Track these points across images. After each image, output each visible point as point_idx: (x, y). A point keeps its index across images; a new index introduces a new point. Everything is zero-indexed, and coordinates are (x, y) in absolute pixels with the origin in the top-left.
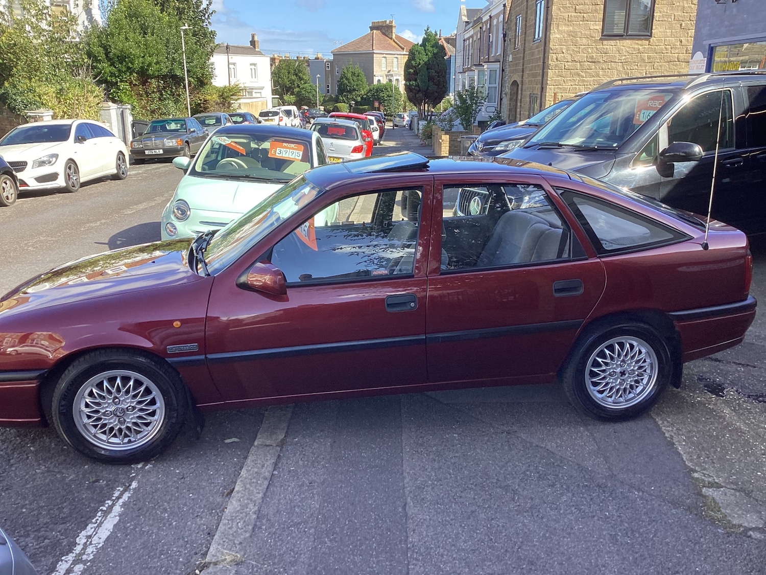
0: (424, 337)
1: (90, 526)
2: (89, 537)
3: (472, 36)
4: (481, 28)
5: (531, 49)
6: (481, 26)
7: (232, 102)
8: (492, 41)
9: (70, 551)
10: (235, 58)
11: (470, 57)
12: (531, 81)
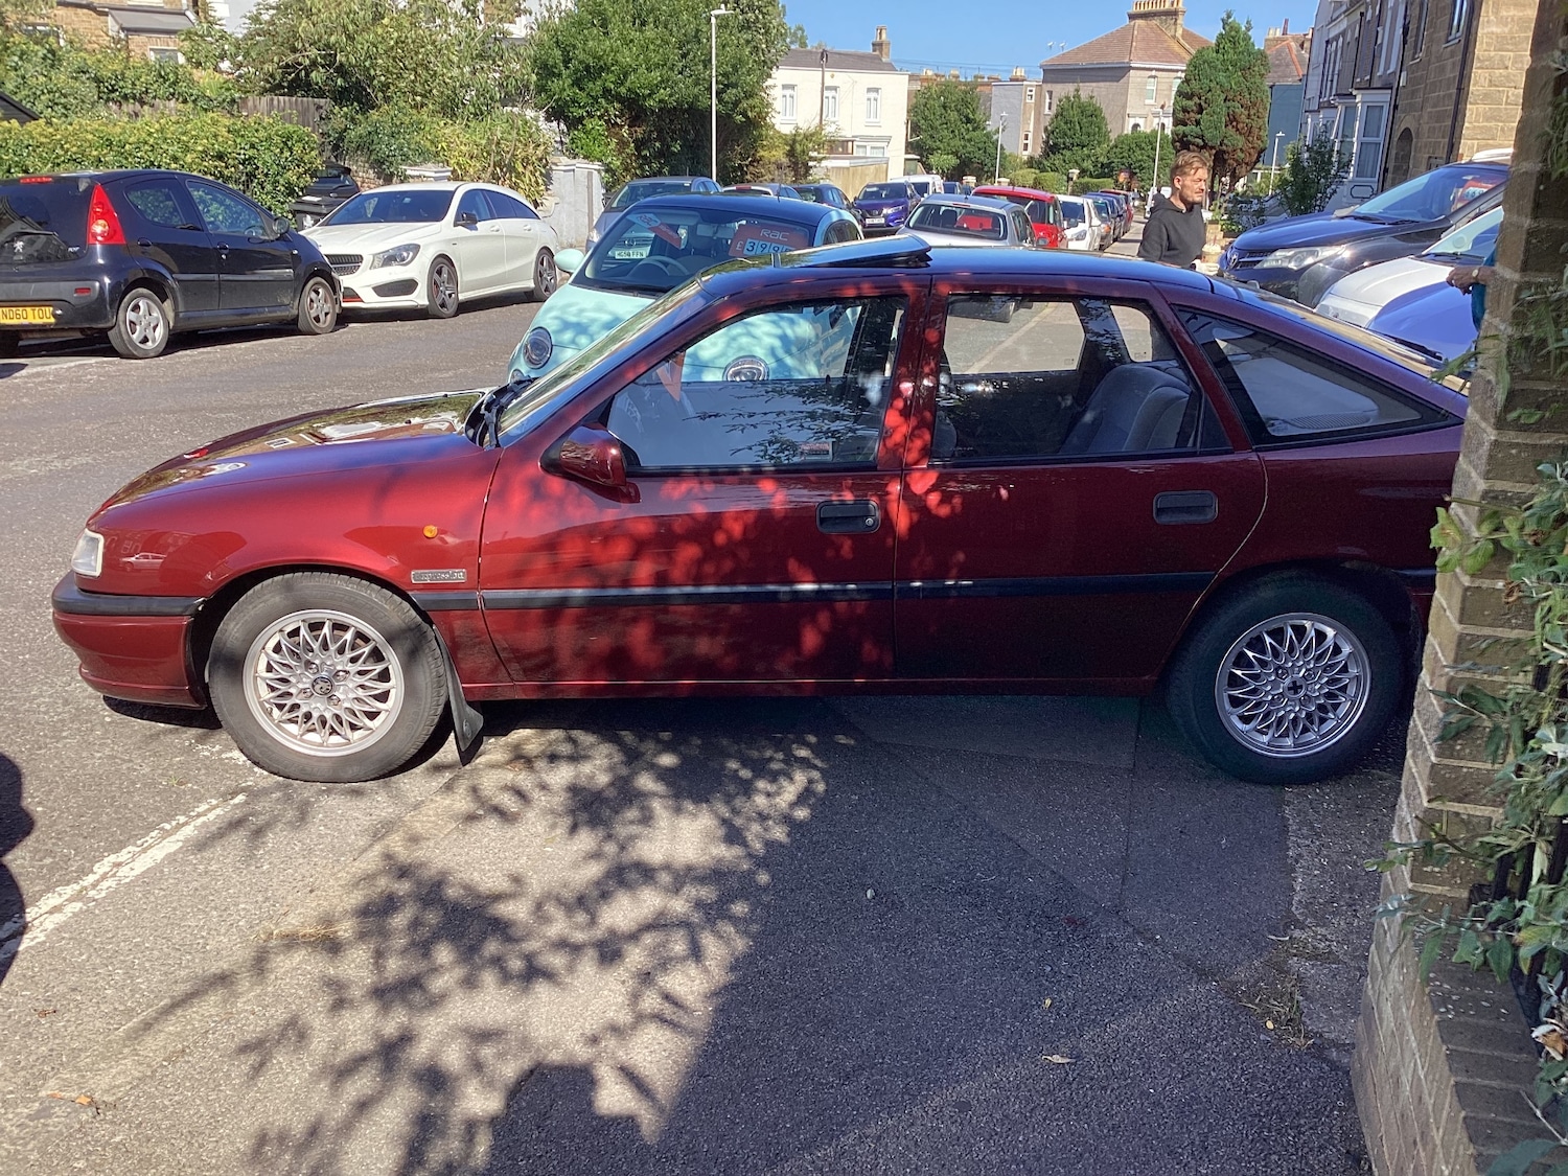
0: (890, 587)
1: (130, 848)
2: (118, 865)
3: (1343, 34)
4: (1362, 14)
5: (1439, 59)
6: (1362, 10)
7: (811, 164)
8: (1382, 43)
9: (76, 880)
10: (840, 78)
11: (1336, 77)
12: (1434, 128)
